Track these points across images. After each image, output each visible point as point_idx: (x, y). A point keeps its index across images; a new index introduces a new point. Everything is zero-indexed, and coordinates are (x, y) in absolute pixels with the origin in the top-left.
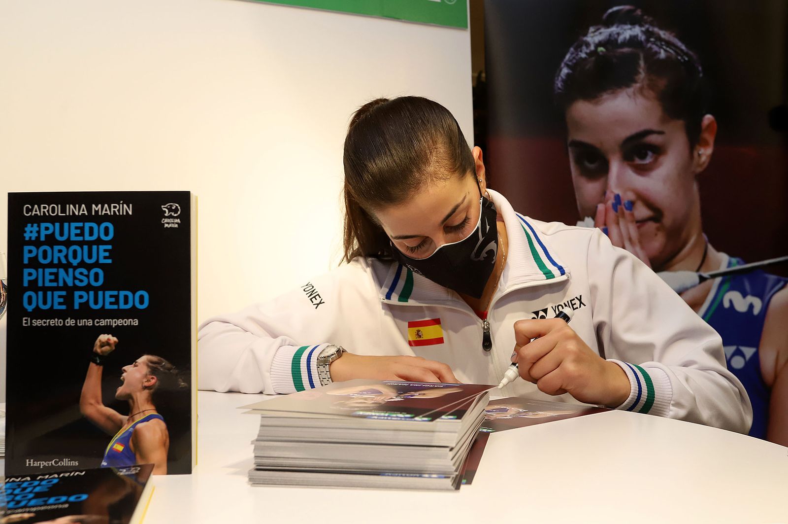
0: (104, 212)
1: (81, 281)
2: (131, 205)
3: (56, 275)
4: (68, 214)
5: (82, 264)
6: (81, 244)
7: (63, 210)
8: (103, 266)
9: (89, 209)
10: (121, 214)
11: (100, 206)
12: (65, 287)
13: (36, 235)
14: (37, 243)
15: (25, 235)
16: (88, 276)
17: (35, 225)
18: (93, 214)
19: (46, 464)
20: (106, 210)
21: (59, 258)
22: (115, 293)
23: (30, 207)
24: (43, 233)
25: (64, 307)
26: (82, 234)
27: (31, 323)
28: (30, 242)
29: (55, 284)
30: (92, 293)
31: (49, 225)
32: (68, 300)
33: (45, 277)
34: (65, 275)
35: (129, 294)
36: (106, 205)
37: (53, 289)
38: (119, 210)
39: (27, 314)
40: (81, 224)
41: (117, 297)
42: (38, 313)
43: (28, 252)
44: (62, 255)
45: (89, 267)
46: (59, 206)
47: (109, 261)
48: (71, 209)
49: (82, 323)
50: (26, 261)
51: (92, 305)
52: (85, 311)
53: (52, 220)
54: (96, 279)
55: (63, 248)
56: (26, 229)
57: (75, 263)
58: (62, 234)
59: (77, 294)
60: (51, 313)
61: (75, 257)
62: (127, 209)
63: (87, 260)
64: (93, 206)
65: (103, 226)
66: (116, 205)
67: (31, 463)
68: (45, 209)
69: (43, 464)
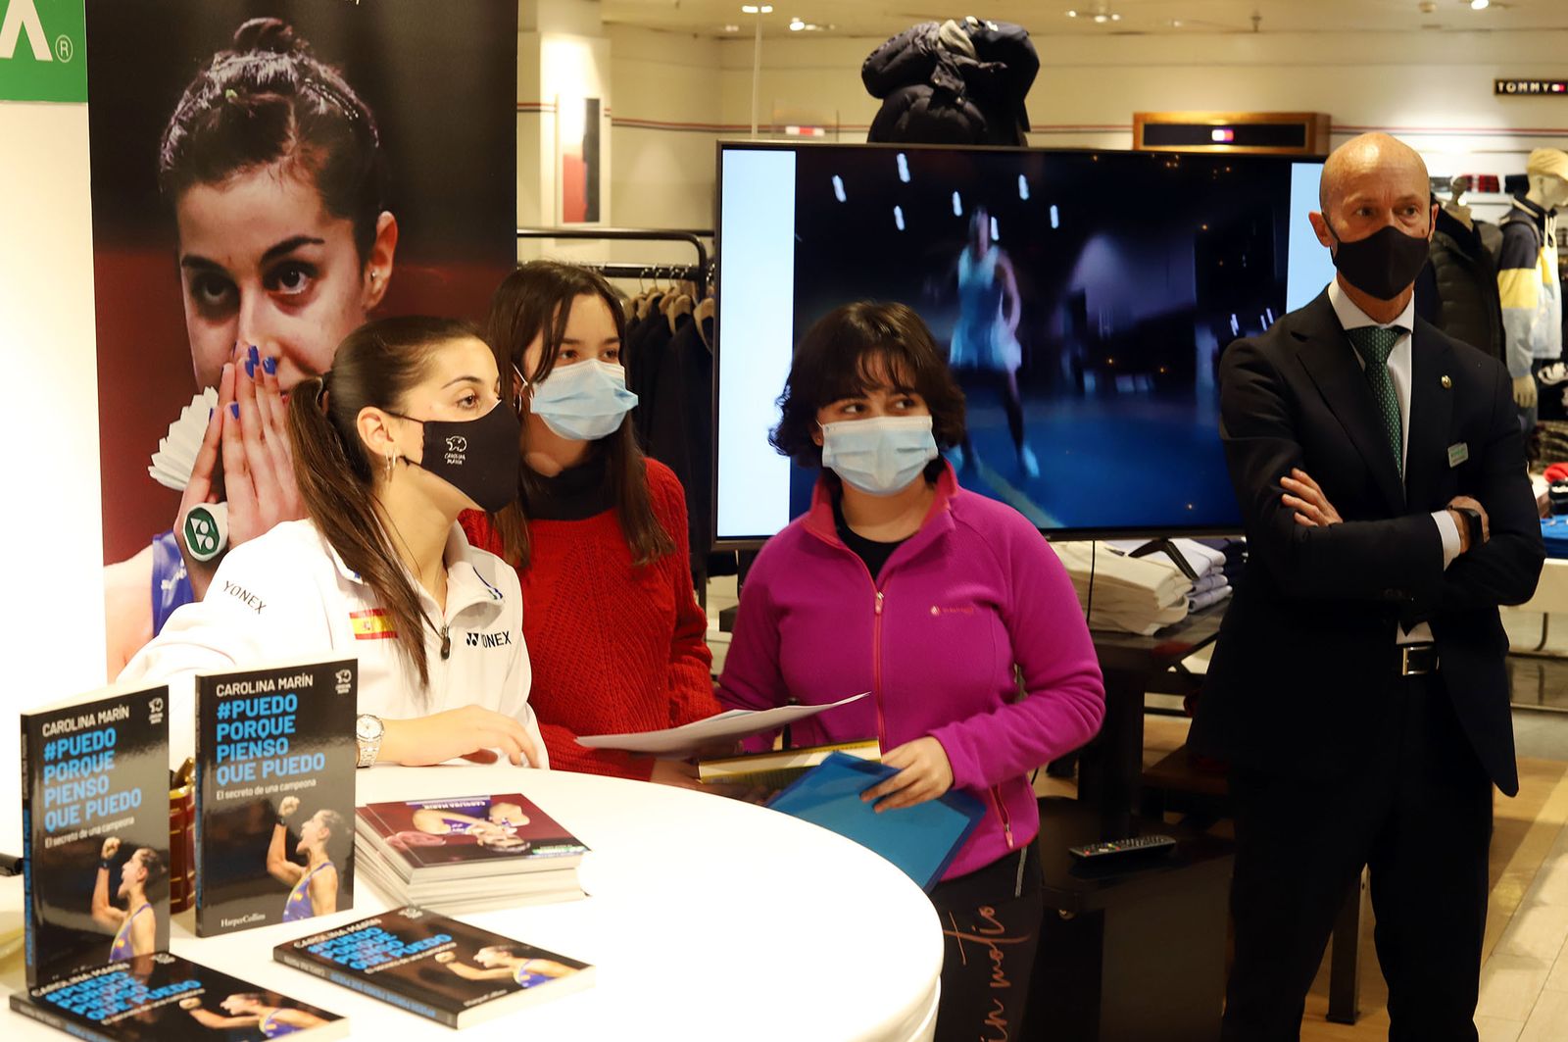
0: (288, 686)
1: (269, 752)
2: (312, 677)
3: (247, 748)
4: (257, 691)
5: (270, 736)
6: (268, 717)
7: (254, 688)
8: (287, 735)
9: (276, 684)
10: (303, 686)
11: (285, 680)
12: (256, 759)
13: (229, 713)
14: (230, 721)
15: (217, 714)
16: (275, 746)
17: (228, 704)
18: (280, 688)
19: (239, 922)
20: (290, 684)
21: (250, 734)
22: (298, 758)
23: (222, 687)
24: (236, 711)
25: (254, 777)
26: (270, 708)
27: (224, 795)
28: (224, 721)
30: (278, 762)
31: (241, 703)
32: (258, 771)
33: (236, 752)
34: (255, 748)
35: (309, 758)
38: (301, 682)
39: (220, 788)
40: (268, 699)
41: (299, 762)
43: (221, 730)
44: (252, 730)
45: (276, 738)
46: (250, 684)
47: (293, 730)
48: (261, 686)
49: (269, 789)
50: (219, 739)
51: (278, 773)
52: (273, 779)
53: (243, 698)
54: (282, 748)
55: (253, 723)
56: (218, 708)
57: (263, 735)
58: (252, 709)
59: (265, 764)
60: (243, 785)
61: (264, 729)
62: (307, 681)
63: (274, 732)
64: (280, 680)
65: (288, 698)
66: (299, 677)
67: (225, 923)
68: (236, 688)
69: (235, 922)
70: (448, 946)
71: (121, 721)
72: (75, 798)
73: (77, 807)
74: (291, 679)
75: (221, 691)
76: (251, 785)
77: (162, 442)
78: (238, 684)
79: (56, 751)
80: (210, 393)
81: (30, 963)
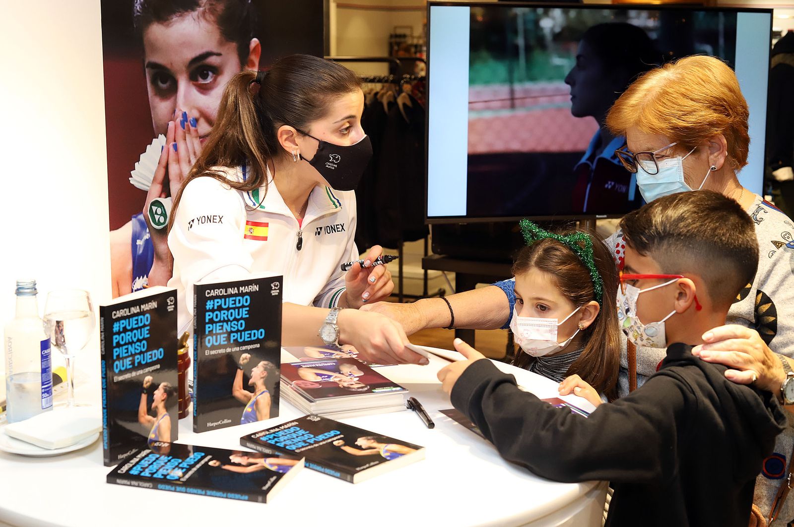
0: (245, 291)
1: (234, 328)
2: (258, 285)
3: (222, 326)
4: (228, 293)
5: (235, 319)
6: (234, 309)
7: (226, 292)
8: (244, 319)
9: (238, 290)
11: (243, 287)
12: (227, 332)
13: (212, 306)
14: (213, 310)
15: (206, 307)
16: (237, 325)
17: (212, 301)
18: (240, 292)
21: (224, 318)
22: (250, 332)
23: (209, 291)
24: (216, 305)
25: (226, 343)
26: (235, 304)
27: (210, 353)
28: (209, 311)
29: (221, 331)
30: (239, 334)
31: (219, 300)
32: (228, 338)
33: (217, 328)
34: (227, 326)
35: (256, 331)
37: (220, 334)
38: (252, 289)
39: (207, 348)
40: (234, 298)
41: (250, 334)
42: (213, 347)
43: (208, 316)
44: (225, 316)
45: (238, 320)
46: (224, 290)
47: (247, 316)
48: (231, 291)
49: (234, 349)
50: (207, 321)
51: (239, 339)
52: (236, 343)
53: (220, 297)
54: (241, 326)
55: (226, 312)
56: (207, 303)
57: (231, 319)
58: (225, 304)
60: (220, 347)
61: (231, 315)
62: (255, 288)
63: (238, 317)
64: (241, 288)
65: (245, 297)
66: (251, 286)
67: (210, 424)
68: (217, 292)
69: (215, 424)
70: (339, 437)
71: (153, 309)
72: (130, 354)
73: (131, 358)
74: (246, 287)
75: (208, 293)
76: (224, 347)
77: (136, 164)
78: (217, 290)
79: (119, 327)
80: (162, 137)
81: (106, 448)
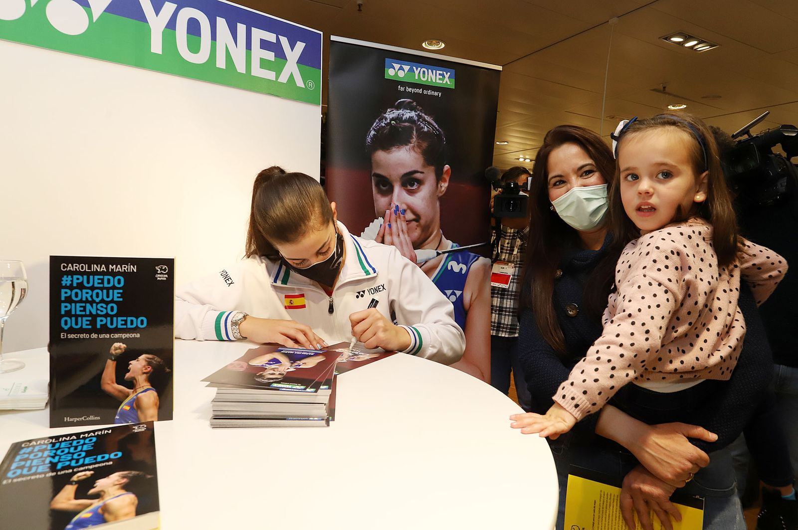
0: (117, 270)
1: (102, 311)
2: (135, 266)
3: (85, 307)
4: (92, 270)
5: (102, 301)
7: (90, 268)
8: (116, 303)
9: (107, 268)
10: (129, 271)
11: (115, 266)
12: (91, 314)
13: (70, 283)
14: (71, 288)
15: (62, 282)
16: (106, 308)
17: (70, 276)
18: (110, 270)
19: (78, 419)
20: (119, 269)
21: (86, 298)
22: (125, 318)
23: (66, 265)
24: (75, 281)
25: (90, 327)
26: (102, 283)
27: (67, 336)
28: (66, 287)
29: (83, 313)
30: (109, 319)
31: (80, 277)
32: (93, 322)
33: (77, 309)
34: (91, 308)
35: (134, 319)
36: (119, 266)
37: (82, 316)
38: (127, 269)
39: (64, 331)
40: (101, 277)
41: (126, 321)
42: (71, 330)
43: (65, 293)
44: (88, 296)
45: (107, 303)
46: (87, 265)
47: (121, 299)
48: (95, 267)
49: (102, 336)
50: (63, 299)
51: (109, 325)
52: (105, 329)
53: (82, 274)
54: (112, 310)
55: (89, 291)
56: (63, 279)
57: (97, 300)
58: (88, 282)
59: (99, 319)
60: (81, 331)
61: (97, 296)
62: (133, 268)
63: (106, 299)
64: (110, 266)
65: (117, 278)
66: (125, 265)
67: (68, 419)
68: (76, 267)
69: (76, 420)
75: (64, 267)
76: (88, 331)
77: (362, 233)
78: (77, 264)
80: (381, 220)
